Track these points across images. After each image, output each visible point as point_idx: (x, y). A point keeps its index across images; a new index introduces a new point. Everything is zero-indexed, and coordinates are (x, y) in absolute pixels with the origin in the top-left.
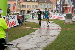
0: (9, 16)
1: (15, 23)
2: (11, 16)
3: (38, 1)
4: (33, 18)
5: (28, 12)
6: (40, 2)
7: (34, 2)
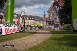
0: (15, 24)
3: (34, 19)
4: (31, 29)
5: (27, 26)
7: (31, 19)
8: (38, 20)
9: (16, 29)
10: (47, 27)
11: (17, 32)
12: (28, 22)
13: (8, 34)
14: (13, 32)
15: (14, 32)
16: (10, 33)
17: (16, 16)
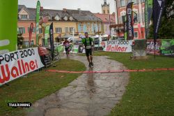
0: (23, 50)
1: (35, 64)
2: (27, 50)
3: (75, 20)
6: (80, 22)
7: (69, 20)
8: (86, 22)
9: (26, 64)
10: (114, 45)
11: (31, 71)
12: (59, 30)
13: (6, 82)
14: (20, 76)
15: (23, 74)
16: (12, 78)
17: (26, 14)
